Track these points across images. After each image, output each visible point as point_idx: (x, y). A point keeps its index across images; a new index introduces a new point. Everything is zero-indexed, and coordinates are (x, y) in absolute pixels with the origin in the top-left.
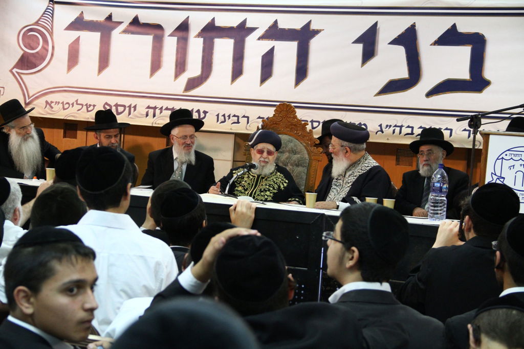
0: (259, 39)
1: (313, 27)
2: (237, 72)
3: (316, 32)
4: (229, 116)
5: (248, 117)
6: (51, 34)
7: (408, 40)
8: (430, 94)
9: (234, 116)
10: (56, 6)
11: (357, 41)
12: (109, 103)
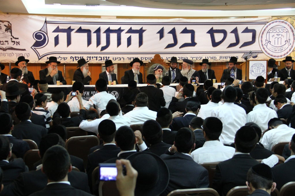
0: (126, 33)
1: (143, 29)
2: (119, 43)
3: (145, 30)
4: (117, 58)
5: (124, 58)
6: (47, 34)
7: (173, 32)
8: (180, 47)
9: (119, 58)
10: (47, 24)
11: (158, 33)
12: (72, 56)
